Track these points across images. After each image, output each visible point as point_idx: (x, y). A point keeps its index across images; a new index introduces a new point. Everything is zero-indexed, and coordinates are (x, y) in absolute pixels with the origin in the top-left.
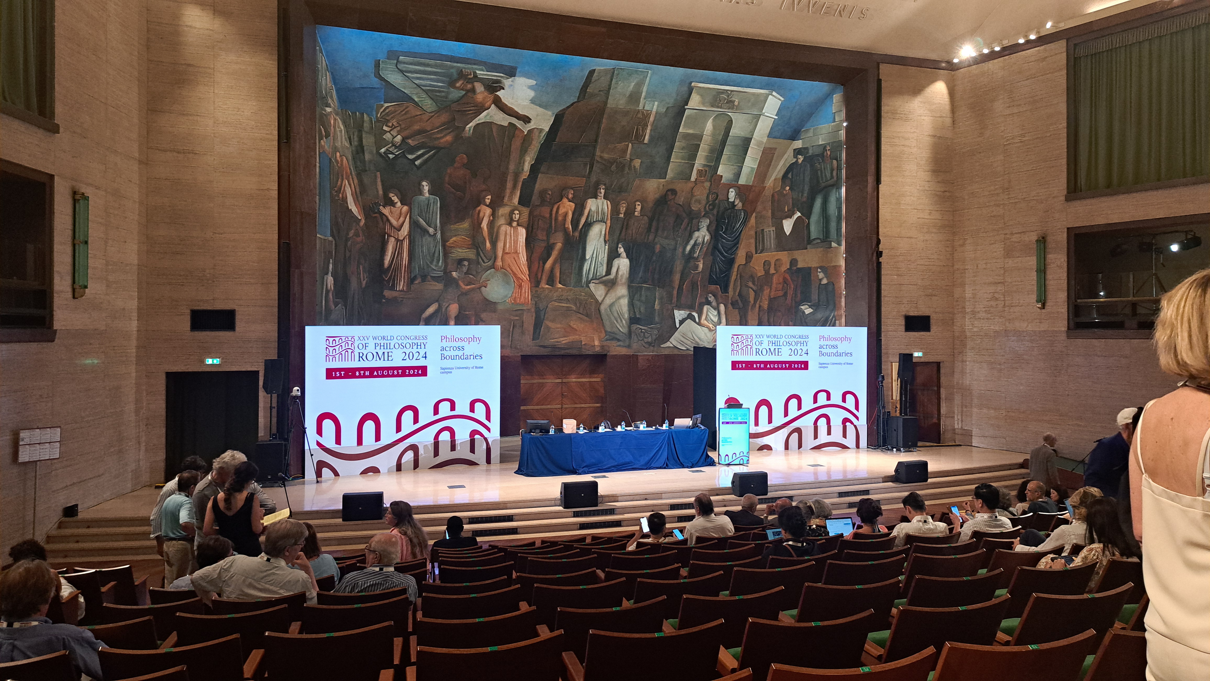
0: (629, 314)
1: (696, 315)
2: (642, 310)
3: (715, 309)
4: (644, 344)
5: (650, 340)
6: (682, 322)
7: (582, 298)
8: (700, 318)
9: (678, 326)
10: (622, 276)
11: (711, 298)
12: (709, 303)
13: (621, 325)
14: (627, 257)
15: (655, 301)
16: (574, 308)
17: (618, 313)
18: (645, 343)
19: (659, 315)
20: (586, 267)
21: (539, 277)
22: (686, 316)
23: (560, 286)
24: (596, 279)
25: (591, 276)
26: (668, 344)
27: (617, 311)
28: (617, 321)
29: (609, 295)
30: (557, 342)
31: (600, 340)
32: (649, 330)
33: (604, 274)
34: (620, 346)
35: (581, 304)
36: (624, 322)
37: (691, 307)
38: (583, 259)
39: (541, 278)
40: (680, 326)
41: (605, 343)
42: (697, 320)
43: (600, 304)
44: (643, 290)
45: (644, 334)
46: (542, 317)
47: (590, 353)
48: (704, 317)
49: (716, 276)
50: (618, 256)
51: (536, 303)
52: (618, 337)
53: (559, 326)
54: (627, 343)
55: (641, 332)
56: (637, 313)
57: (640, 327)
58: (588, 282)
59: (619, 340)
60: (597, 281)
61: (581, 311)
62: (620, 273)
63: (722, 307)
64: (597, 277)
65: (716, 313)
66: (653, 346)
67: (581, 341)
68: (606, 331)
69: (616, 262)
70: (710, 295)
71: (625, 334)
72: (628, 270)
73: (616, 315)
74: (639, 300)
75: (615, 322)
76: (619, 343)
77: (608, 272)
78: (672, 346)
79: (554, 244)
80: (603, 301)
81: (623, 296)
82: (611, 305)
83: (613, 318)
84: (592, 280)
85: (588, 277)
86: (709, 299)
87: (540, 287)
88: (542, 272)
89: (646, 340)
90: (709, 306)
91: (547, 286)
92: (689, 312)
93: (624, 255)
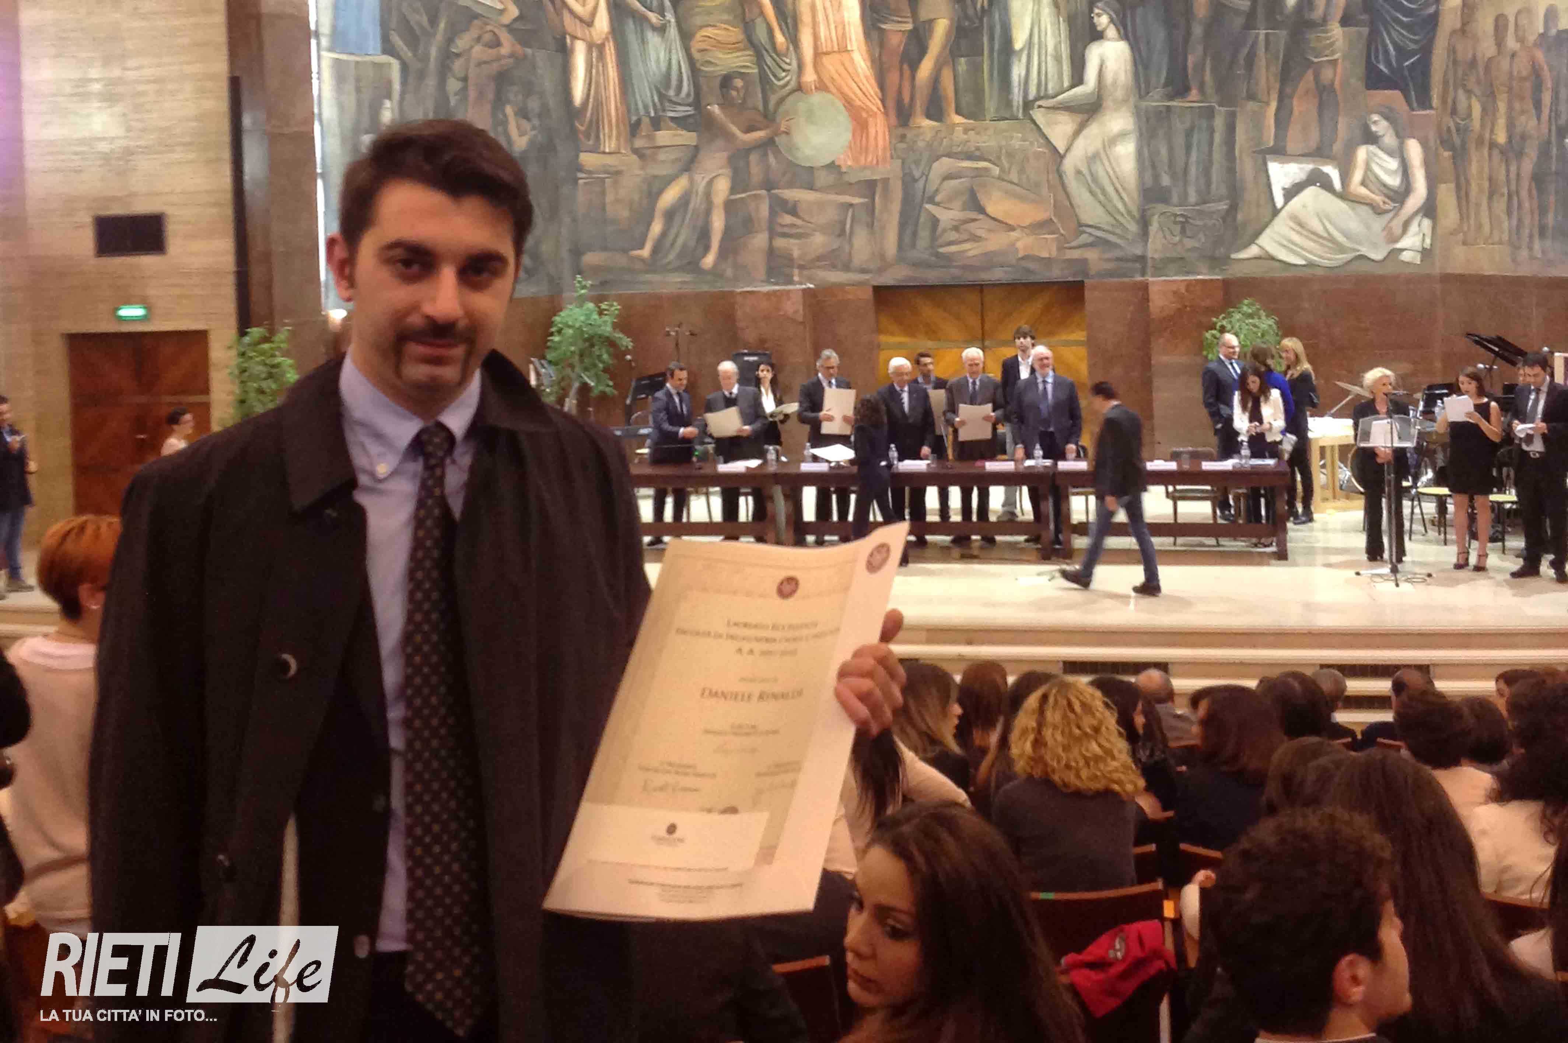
0: (1142, 178)
1: (1333, 172)
2: (1178, 166)
3: (1390, 154)
4: (1184, 253)
5: (1202, 240)
6: (1291, 193)
7: (1016, 144)
8: (1345, 177)
9: (1279, 200)
10: (1115, 82)
11: (1380, 126)
12: (1371, 139)
13: (1121, 207)
14: (1124, 35)
15: (1212, 141)
16: (999, 168)
17: (1110, 177)
18: (1190, 248)
19: (1222, 176)
20: (1017, 71)
21: (906, 101)
22: (1304, 177)
23: (958, 119)
24: (1046, 97)
25: (1032, 92)
26: (1253, 251)
27: (1108, 173)
28: (1109, 199)
29: (1083, 134)
32: (1197, 216)
33: (1067, 84)
34: (1116, 259)
35: (1011, 159)
36: (1127, 197)
37: (1320, 153)
38: (1007, 50)
39: (912, 104)
42: (1337, 185)
43: (1062, 157)
44: (1176, 116)
45: (1187, 226)
46: (920, 195)
47: (1041, 278)
48: (1357, 176)
49: (1388, 64)
50: (1098, 36)
51: (903, 163)
52: (1113, 238)
54: (1137, 251)
56: (1162, 175)
57: (1175, 208)
58: (1028, 105)
59: (1113, 244)
60: (1050, 102)
61: (1014, 177)
62: (1109, 78)
63: (1414, 149)
64: (1051, 93)
65: (1393, 164)
67: (1016, 250)
68: (1079, 225)
69: (1095, 53)
70: (1375, 117)
71: (1130, 229)
72: (1129, 67)
73: (1105, 181)
74: (1167, 142)
75: (1104, 200)
76: (1116, 253)
77: (1078, 78)
78: (1264, 254)
80: (1068, 148)
81: (1122, 135)
83: (1096, 190)
85: (1025, 94)
86: (1374, 128)
87: (912, 124)
88: (914, 88)
89: (1189, 243)
90: (1373, 148)
91: (928, 122)
92: (1309, 167)
93: (1111, 32)
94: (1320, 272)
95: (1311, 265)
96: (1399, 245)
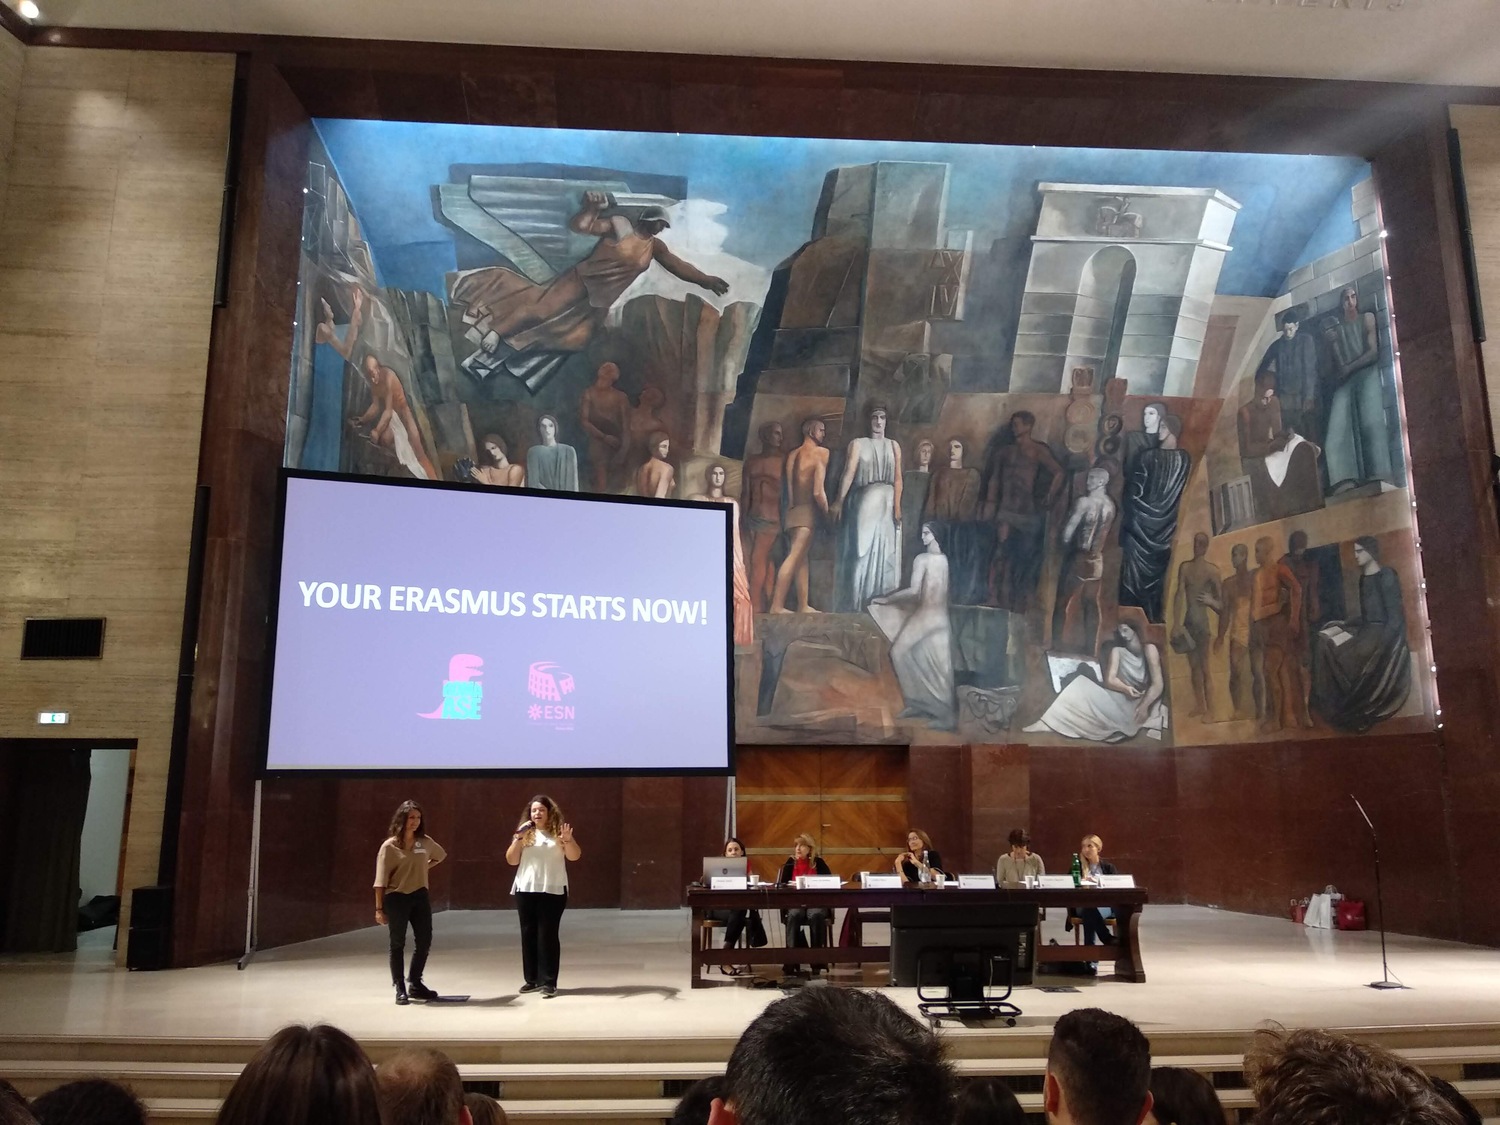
0: (953, 663)
1: (1096, 667)
2: (981, 656)
3: (1136, 655)
4: (987, 726)
5: (998, 717)
6: (1065, 682)
7: (855, 632)
8: (1105, 671)
9: (1057, 687)
10: (933, 589)
11: (1127, 633)
12: (1122, 642)
13: (937, 686)
14: (943, 550)
15: (1006, 639)
16: (839, 652)
17: (929, 663)
18: (989, 723)
19: (1016, 666)
20: (860, 572)
21: (769, 593)
22: (1075, 669)
23: (810, 610)
24: (881, 596)
25: (870, 590)
26: (1038, 726)
27: (928, 659)
28: (927, 678)
29: (909, 627)
30: (806, 719)
31: (893, 717)
32: (996, 696)
33: (897, 586)
34: (934, 728)
35: (852, 644)
36: (942, 680)
37: (1085, 651)
38: (853, 556)
39: (773, 595)
40: (1062, 689)
41: (904, 723)
42: (1099, 677)
43: (892, 645)
44: (980, 617)
45: (986, 705)
46: (776, 670)
47: (874, 741)
48: (1113, 671)
49: (1134, 587)
50: (924, 549)
51: (764, 644)
52: (931, 710)
53: (809, 687)
54: (950, 722)
55: (980, 700)
56: (969, 662)
57: (977, 690)
58: (866, 602)
59: (932, 716)
60: (884, 601)
61: (854, 658)
62: (930, 583)
63: (1152, 651)
64: (884, 593)
65: (1138, 662)
66: (1008, 730)
67: (855, 719)
68: (905, 699)
69: (921, 562)
70: (1125, 627)
71: (946, 705)
72: (946, 576)
73: (924, 665)
74: (974, 637)
75: (924, 680)
76: (932, 723)
77: (906, 582)
78: (1047, 729)
79: (795, 529)
80: (896, 638)
81: (937, 630)
82: (914, 648)
83: (919, 673)
84: (873, 597)
85: (865, 592)
86: (1123, 635)
87: (772, 612)
88: (775, 583)
89: (990, 717)
90: (1123, 650)
91: (785, 611)
92: (1080, 661)
93: (935, 546)
94: (1088, 745)
95: (1082, 738)
96: (1145, 725)
